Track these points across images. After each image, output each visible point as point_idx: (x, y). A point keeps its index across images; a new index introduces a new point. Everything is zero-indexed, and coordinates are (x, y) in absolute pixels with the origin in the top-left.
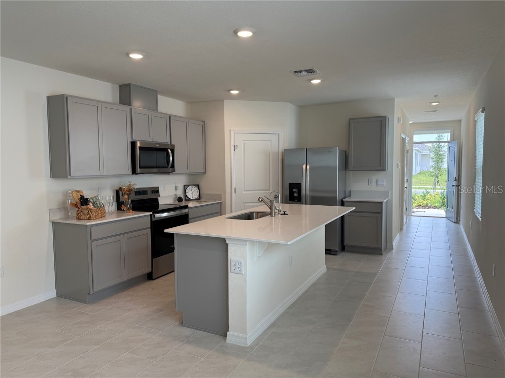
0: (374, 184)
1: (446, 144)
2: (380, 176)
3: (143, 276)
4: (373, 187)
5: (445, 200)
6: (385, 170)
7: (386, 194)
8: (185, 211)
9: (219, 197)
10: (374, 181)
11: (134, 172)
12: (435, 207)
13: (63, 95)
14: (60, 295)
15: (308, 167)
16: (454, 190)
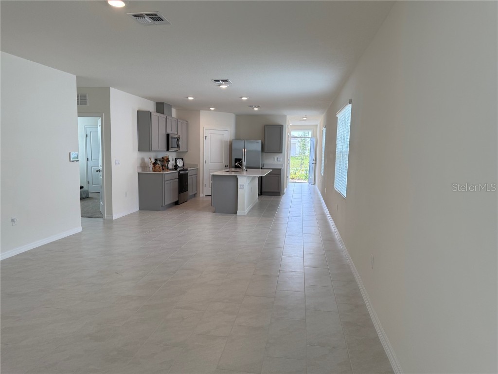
0: (276, 160)
1: (309, 139)
2: (279, 156)
3: (173, 203)
4: (275, 162)
5: (308, 174)
6: (282, 153)
7: (282, 165)
8: (187, 171)
9: (196, 165)
10: (276, 158)
11: (168, 149)
12: (302, 179)
13: (149, 111)
14: (140, 209)
15: (246, 150)
16: (313, 166)
